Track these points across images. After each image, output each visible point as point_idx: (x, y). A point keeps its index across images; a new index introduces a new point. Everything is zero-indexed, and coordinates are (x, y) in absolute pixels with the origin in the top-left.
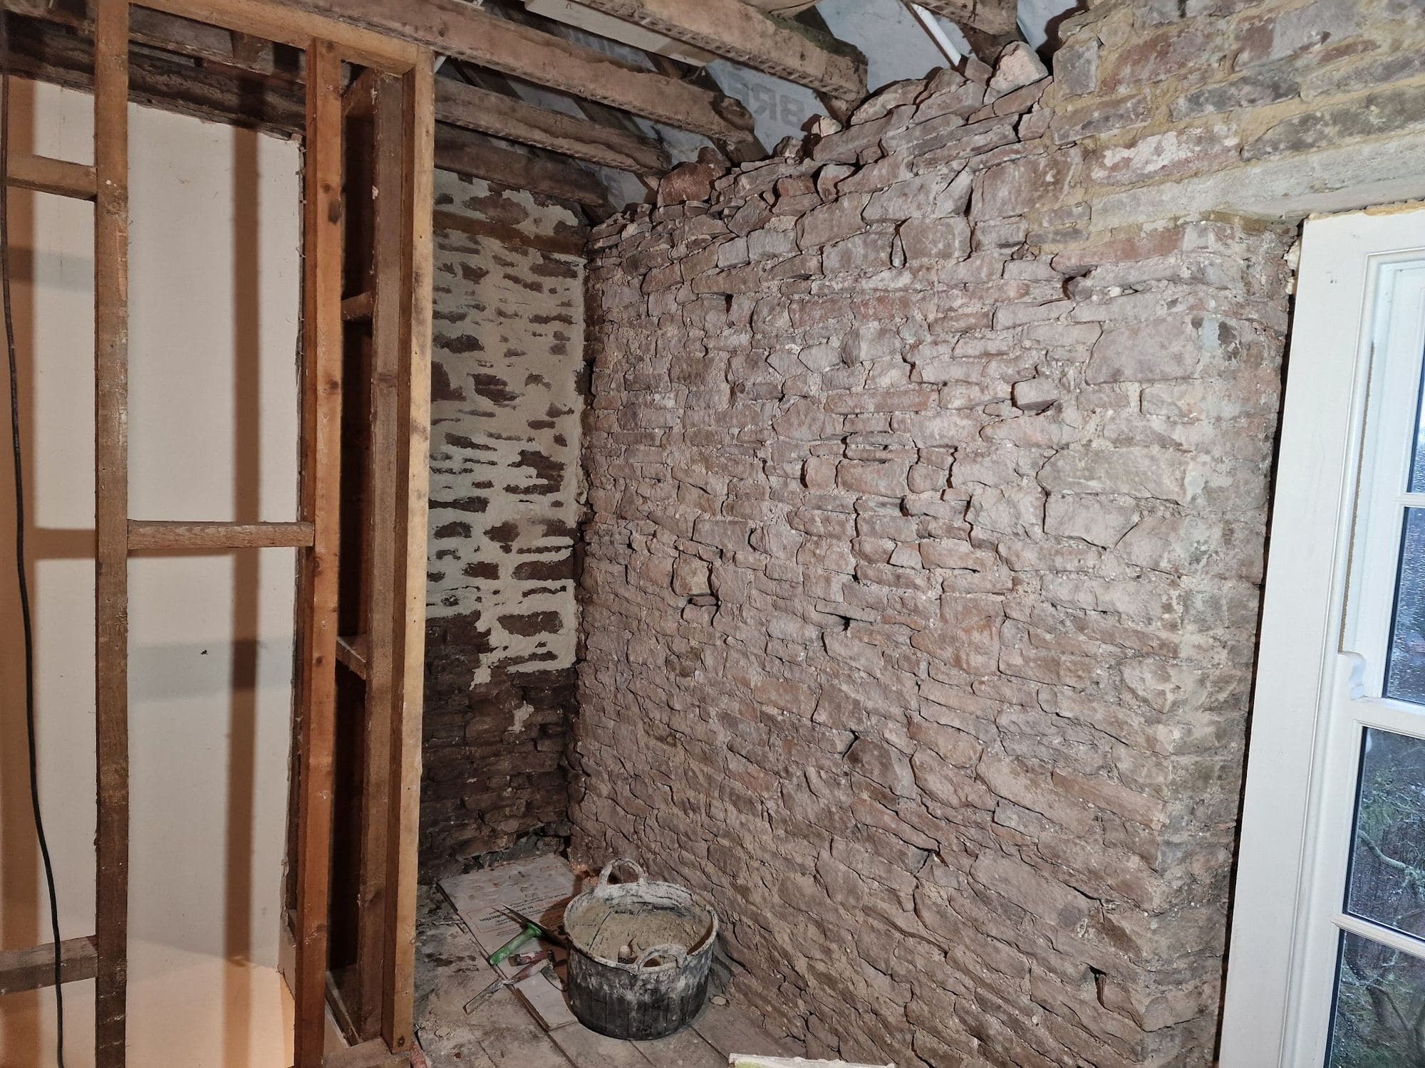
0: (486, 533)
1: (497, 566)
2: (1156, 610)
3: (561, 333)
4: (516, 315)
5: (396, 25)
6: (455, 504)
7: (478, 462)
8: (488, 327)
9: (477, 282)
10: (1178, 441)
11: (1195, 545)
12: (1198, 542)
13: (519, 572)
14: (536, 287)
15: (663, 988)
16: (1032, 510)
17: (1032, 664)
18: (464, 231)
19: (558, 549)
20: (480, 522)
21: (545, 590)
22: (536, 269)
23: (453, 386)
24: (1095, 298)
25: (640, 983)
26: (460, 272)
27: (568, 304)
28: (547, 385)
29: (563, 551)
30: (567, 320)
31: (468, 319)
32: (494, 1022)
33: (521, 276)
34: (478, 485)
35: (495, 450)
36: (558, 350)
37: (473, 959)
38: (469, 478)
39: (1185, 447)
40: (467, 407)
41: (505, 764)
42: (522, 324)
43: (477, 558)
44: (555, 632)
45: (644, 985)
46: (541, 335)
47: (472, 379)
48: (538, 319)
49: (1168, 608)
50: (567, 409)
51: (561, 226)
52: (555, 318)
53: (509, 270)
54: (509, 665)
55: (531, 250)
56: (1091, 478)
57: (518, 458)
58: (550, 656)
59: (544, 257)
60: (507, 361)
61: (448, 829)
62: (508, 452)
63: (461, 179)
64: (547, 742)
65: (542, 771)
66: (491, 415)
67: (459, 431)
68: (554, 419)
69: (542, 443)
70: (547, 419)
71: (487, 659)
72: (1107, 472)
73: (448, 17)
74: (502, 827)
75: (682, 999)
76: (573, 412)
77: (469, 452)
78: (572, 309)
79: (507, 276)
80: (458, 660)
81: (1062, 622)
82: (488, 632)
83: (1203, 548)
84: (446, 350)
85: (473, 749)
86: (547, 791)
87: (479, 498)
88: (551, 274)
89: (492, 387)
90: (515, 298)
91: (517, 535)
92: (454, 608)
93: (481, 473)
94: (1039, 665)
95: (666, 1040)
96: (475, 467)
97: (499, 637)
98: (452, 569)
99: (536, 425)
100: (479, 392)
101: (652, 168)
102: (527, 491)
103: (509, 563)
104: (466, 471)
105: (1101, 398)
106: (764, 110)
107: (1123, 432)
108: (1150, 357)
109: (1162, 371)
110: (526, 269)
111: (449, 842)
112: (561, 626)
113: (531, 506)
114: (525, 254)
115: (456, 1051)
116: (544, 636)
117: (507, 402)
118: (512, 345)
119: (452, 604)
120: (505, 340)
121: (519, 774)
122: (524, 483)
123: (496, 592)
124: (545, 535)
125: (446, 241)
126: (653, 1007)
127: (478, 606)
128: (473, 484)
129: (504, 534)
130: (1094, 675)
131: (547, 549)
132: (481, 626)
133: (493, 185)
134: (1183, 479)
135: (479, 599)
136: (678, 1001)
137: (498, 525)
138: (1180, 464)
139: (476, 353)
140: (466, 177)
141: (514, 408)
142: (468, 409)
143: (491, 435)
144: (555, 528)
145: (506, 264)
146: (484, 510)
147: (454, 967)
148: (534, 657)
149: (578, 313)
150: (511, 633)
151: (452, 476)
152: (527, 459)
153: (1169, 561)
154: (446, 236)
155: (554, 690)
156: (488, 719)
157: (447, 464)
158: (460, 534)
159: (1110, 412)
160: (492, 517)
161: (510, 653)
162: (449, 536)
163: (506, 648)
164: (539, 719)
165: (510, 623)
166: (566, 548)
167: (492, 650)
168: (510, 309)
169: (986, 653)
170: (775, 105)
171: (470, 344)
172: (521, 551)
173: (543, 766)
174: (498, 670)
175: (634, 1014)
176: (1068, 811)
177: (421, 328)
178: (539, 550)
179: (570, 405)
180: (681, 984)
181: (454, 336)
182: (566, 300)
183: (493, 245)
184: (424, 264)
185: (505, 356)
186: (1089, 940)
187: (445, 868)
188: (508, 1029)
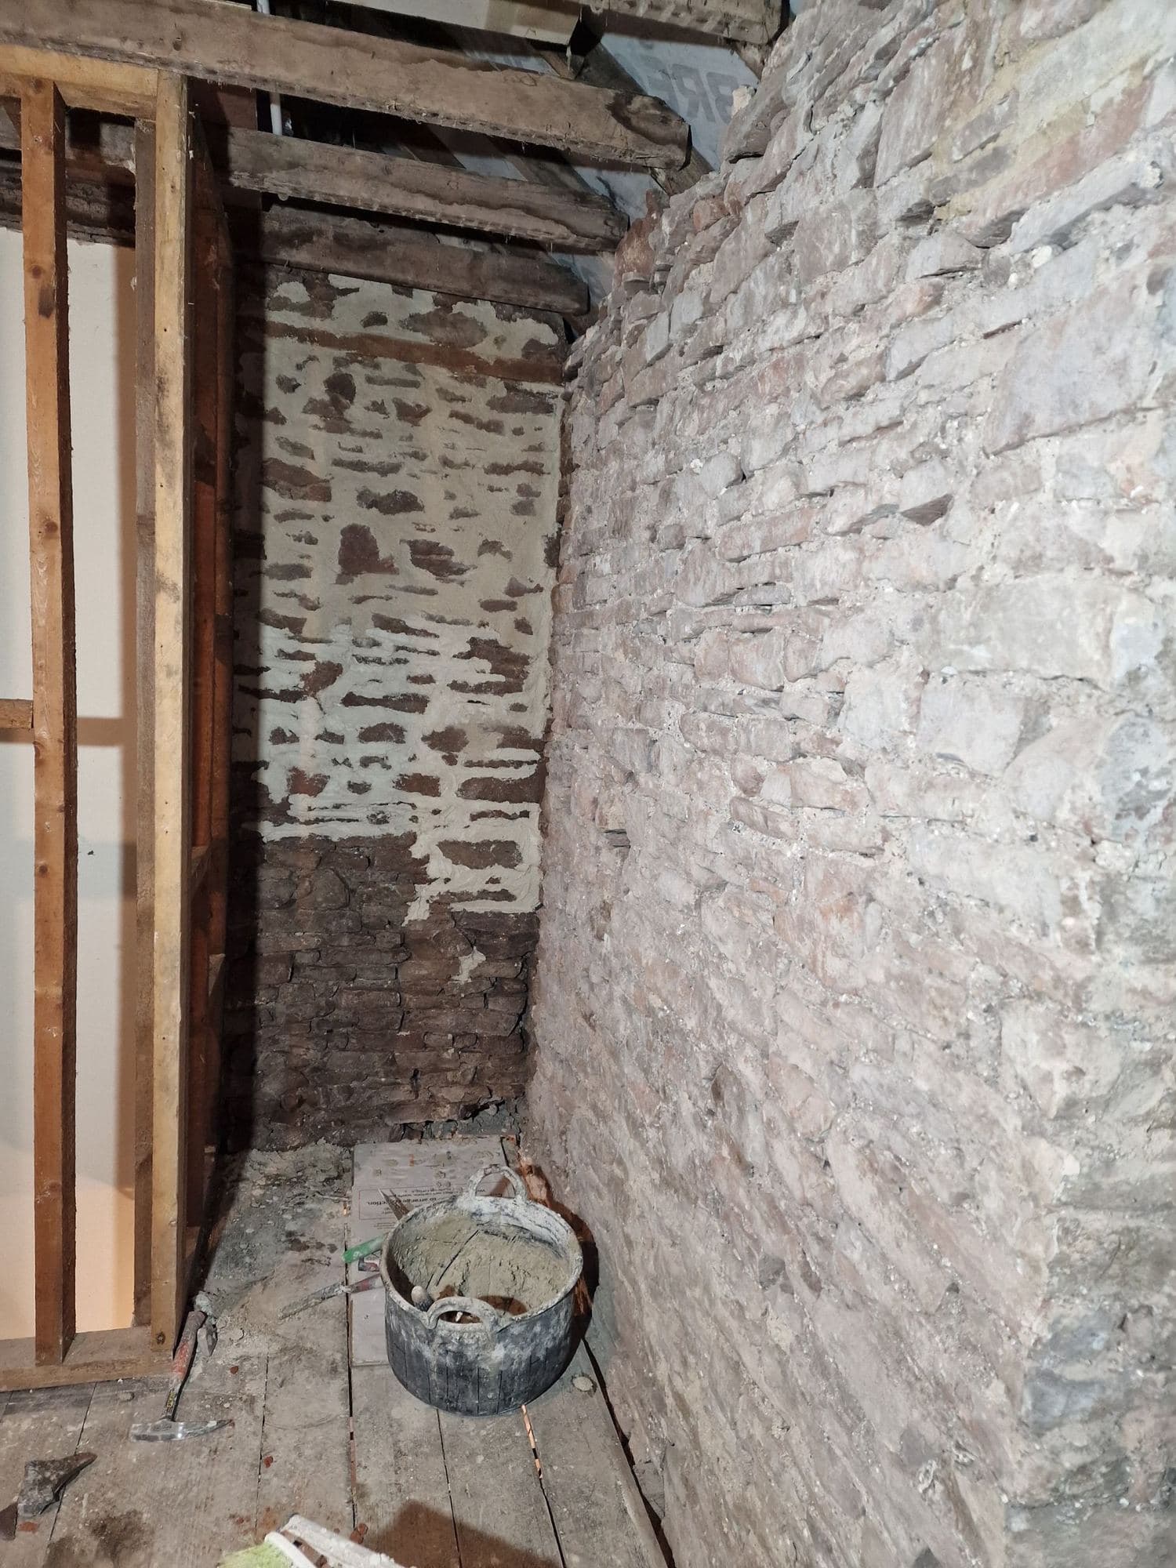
0: (424, 739)
1: (438, 780)
2: (1053, 911)
3: (528, 487)
4: (467, 464)
5: (113, 42)
6: (385, 702)
7: (415, 651)
8: (430, 479)
9: (415, 424)
10: (1109, 552)
11: (1137, 777)
12: (1144, 772)
13: (467, 789)
14: (494, 427)
15: (470, 1354)
16: (904, 706)
17: (893, 984)
18: (400, 358)
19: (518, 764)
20: (417, 725)
21: (500, 814)
22: (494, 404)
23: (383, 554)
24: (1013, 278)
25: (438, 1340)
26: (392, 410)
27: (537, 448)
28: (508, 555)
29: (525, 767)
30: (536, 469)
31: (403, 472)
32: (301, 1338)
33: (474, 413)
34: (415, 680)
35: (436, 636)
36: (522, 509)
37: (333, 1249)
38: (402, 671)
39: (1118, 564)
40: (400, 581)
41: (447, 1020)
42: (475, 477)
43: (412, 769)
44: (513, 866)
45: (444, 1344)
46: (500, 490)
47: (407, 548)
48: (496, 469)
49: (1072, 905)
50: (533, 586)
51: (533, 346)
52: (519, 468)
53: (458, 407)
54: (453, 901)
55: (491, 379)
56: (974, 642)
57: (467, 648)
58: (506, 896)
59: (509, 388)
60: (455, 523)
61: (375, 1086)
62: (453, 640)
63: (395, 291)
64: (501, 1000)
65: (495, 1033)
66: (432, 592)
67: (389, 611)
68: (515, 599)
69: (500, 628)
70: (507, 598)
71: (424, 891)
72: (1001, 629)
73: (186, 22)
74: (444, 1093)
75: (501, 1373)
76: (541, 590)
77: (402, 638)
78: (542, 454)
79: (454, 415)
80: (387, 889)
81: (932, 914)
82: (426, 860)
83: (1157, 785)
84: (374, 510)
85: (407, 997)
86: (501, 1059)
87: (415, 696)
88: (515, 410)
89: (434, 557)
90: (466, 443)
91: (465, 743)
92: (383, 826)
93: (420, 665)
94: (902, 988)
95: (481, 1421)
96: (411, 657)
97: (438, 866)
98: (380, 781)
99: (491, 606)
100: (417, 563)
101: (595, 237)
102: (479, 689)
103: (453, 777)
104: (398, 661)
105: (1003, 481)
106: (697, 108)
107: (1026, 544)
108: (1076, 378)
109: (1092, 404)
110: (482, 405)
111: (376, 1102)
112: (520, 860)
113: (483, 709)
114: (482, 384)
115: (235, 1363)
116: (497, 871)
117: (453, 577)
118: (461, 503)
119: (379, 822)
120: (451, 496)
121: (466, 1034)
122: (474, 680)
123: (436, 812)
124: (502, 745)
125: (377, 373)
126: (458, 1375)
127: (413, 827)
128: (409, 678)
129: (447, 741)
130: (963, 1021)
131: (504, 764)
132: (417, 851)
133: (440, 296)
134: (1109, 632)
135: (414, 819)
136: (493, 1374)
137: (440, 729)
138: (1105, 602)
139: (414, 515)
140: (404, 288)
141: (462, 584)
142: (402, 585)
143: (431, 618)
144: (516, 738)
145: (454, 399)
146: (422, 711)
147: (307, 1254)
148: (483, 895)
149: (552, 460)
150: (455, 863)
151: (381, 667)
152: (477, 649)
153: (1073, 809)
154: (377, 366)
155: (512, 938)
156: (427, 964)
157: (375, 652)
158: (389, 738)
159: (1015, 506)
160: (433, 720)
161: (453, 887)
162: (377, 740)
163: (447, 880)
164: (491, 970)
165: (454, 850)
166: (529, 763)
167: (430, 881)
168: (459, 457)
169: (844, 956)
170: (705, 95)
171: (406, 503)
172: (470, 764)
173: (495, 1028)
174: (438, 905)
175: (434, 1377)
176: (918, 1260)
177: (167, 452)
178: (493, 764)
179: (538, 580)
180: (498, 1353)
181: (383, 493)
182: (536, 443)
183: (440, 375)
184: (170, 367)
185: (452, 517)
186: (932, 1502)
187: (372, 1131)
188: (311, 1351)
